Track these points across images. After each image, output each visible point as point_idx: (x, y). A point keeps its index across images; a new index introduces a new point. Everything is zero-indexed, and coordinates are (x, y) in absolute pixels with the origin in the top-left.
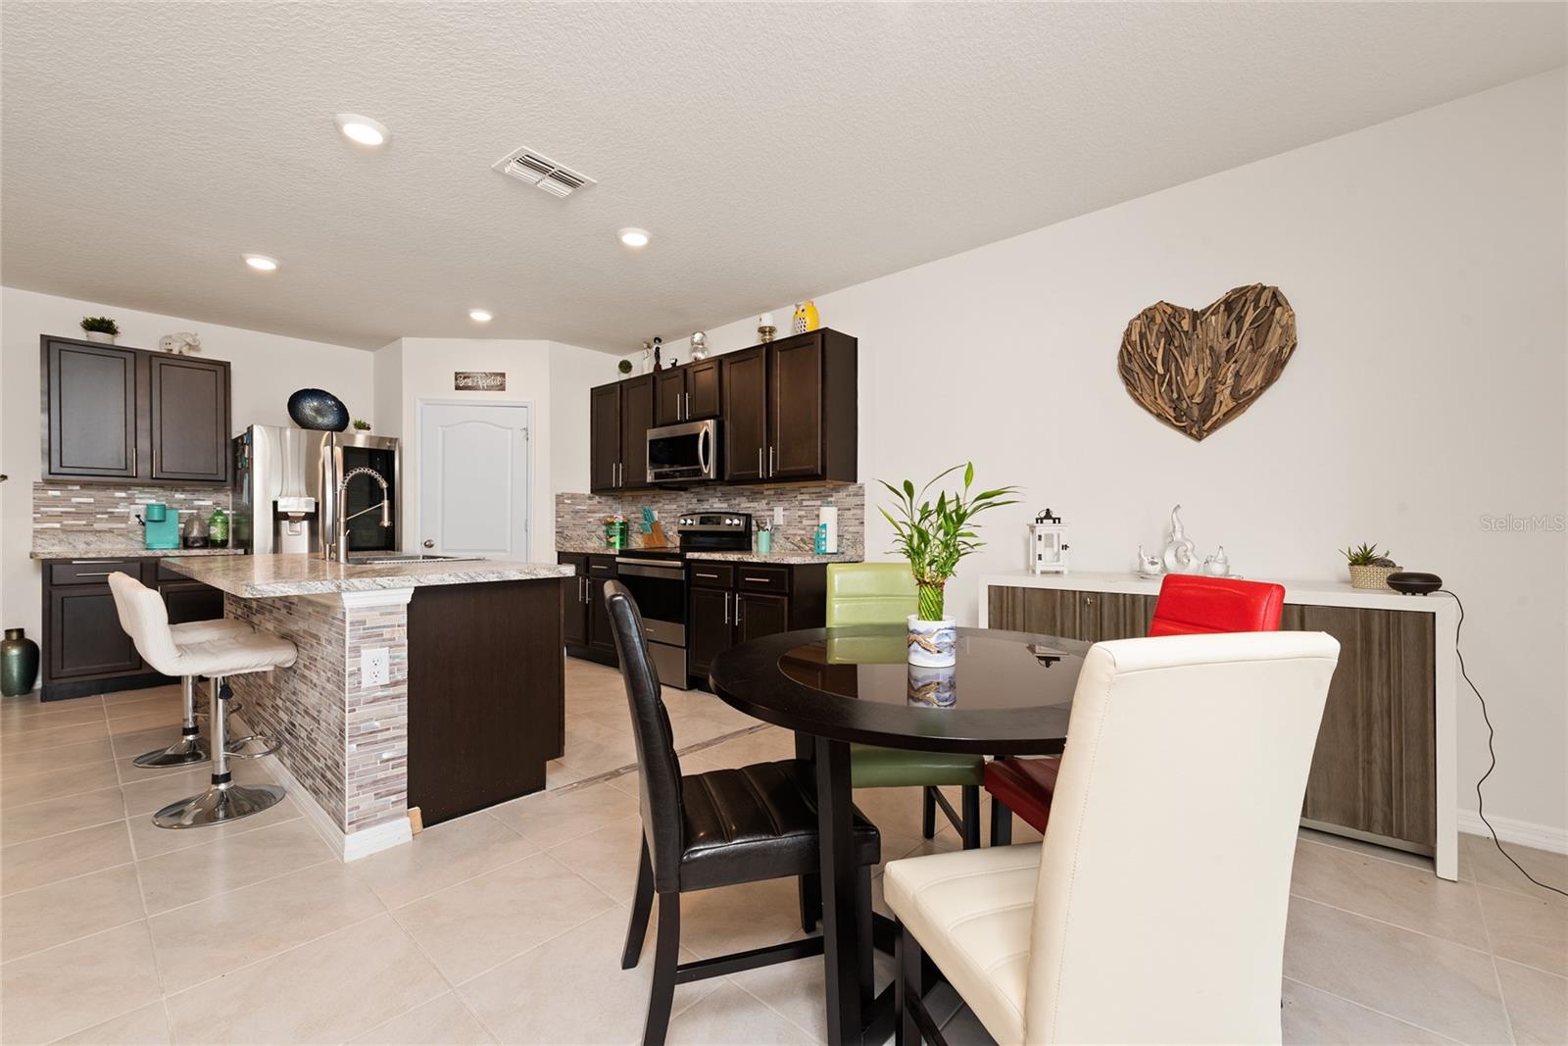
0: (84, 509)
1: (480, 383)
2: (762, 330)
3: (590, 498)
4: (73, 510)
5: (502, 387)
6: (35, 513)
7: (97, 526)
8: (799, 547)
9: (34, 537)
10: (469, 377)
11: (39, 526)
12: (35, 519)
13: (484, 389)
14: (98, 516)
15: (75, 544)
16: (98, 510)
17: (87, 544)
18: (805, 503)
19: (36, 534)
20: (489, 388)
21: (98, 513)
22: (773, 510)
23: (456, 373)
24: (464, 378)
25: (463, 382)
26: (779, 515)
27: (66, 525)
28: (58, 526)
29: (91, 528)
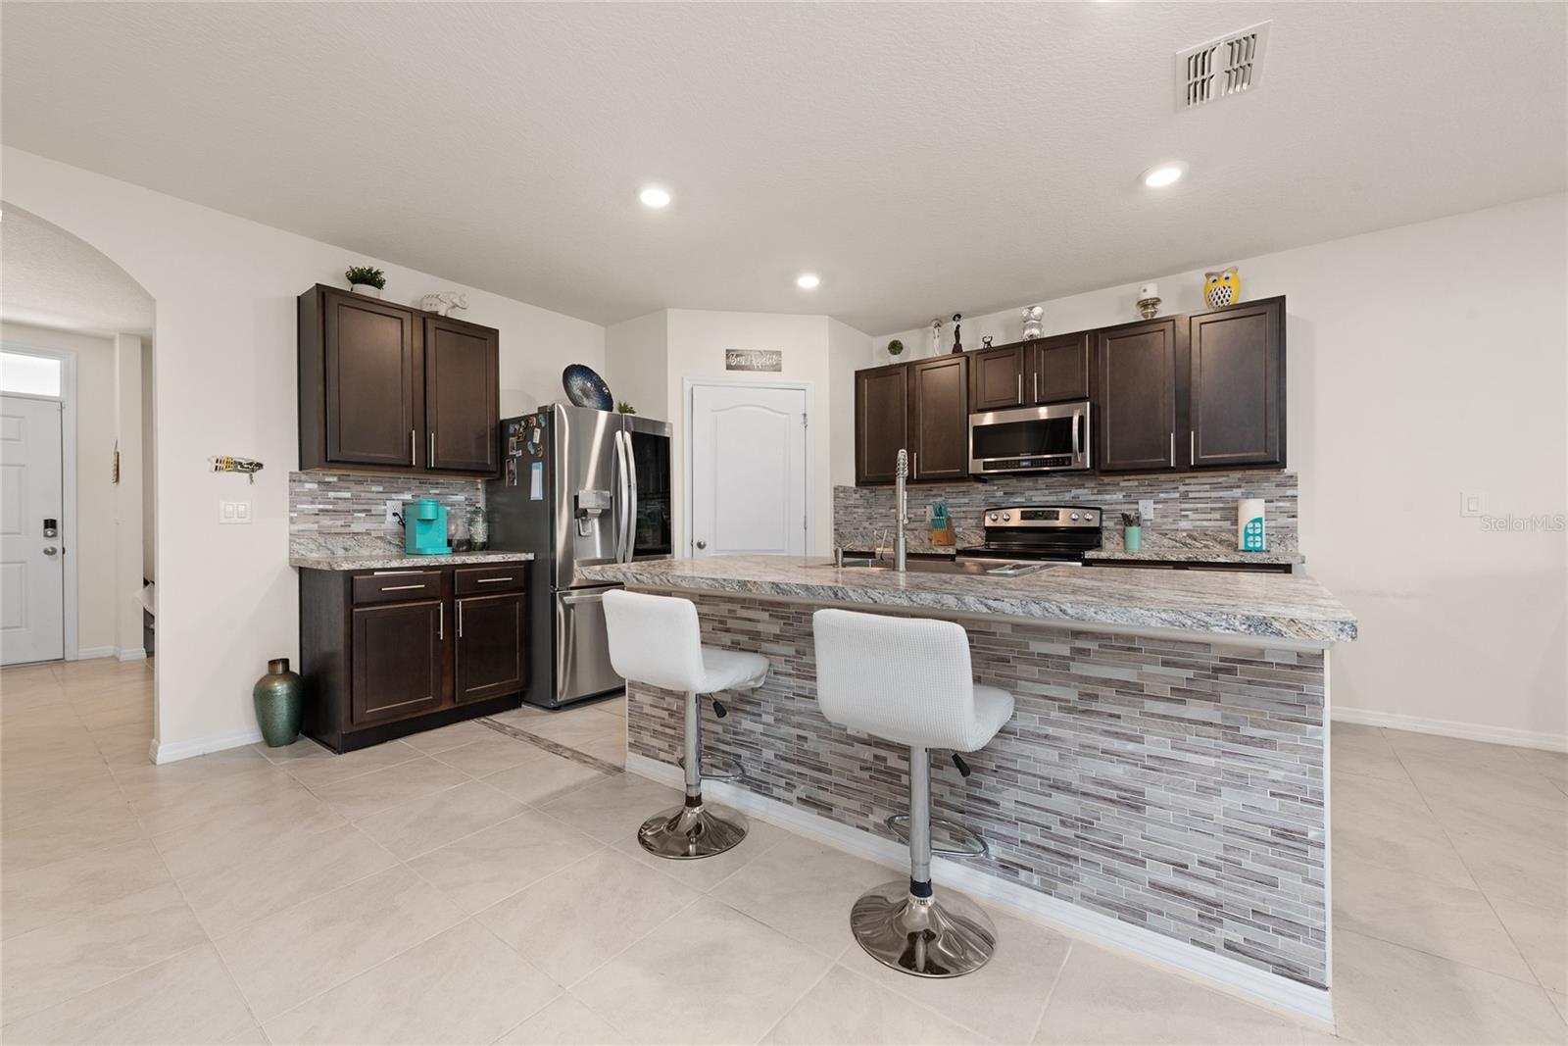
0: (341, 506)
1: (754, 363)
2: (1144, 304)
3: (856, 492)
4: (330, 507)
5: (777, 368)
6: (291, 511)
7: (355, 528)
8: (1185, 544)
9: (291, 541)
10: (742, 356)
11: (295, 528)
12: (291, 518)
13: (758, 369)
14: (356, 515)
15: (334, 549)
16: (355, 507)
17: (346, 549)
18: (1191, 495)
19: (293, 538)
20: (763, 369)
21: (355, 511)
22: (1137, 503)
23: (727, 351)
24: (737, 356)
25: (734, 361)
26: (1147, 509)
27: (322, 527)
28: (315, 527)
29: (347, 530)
